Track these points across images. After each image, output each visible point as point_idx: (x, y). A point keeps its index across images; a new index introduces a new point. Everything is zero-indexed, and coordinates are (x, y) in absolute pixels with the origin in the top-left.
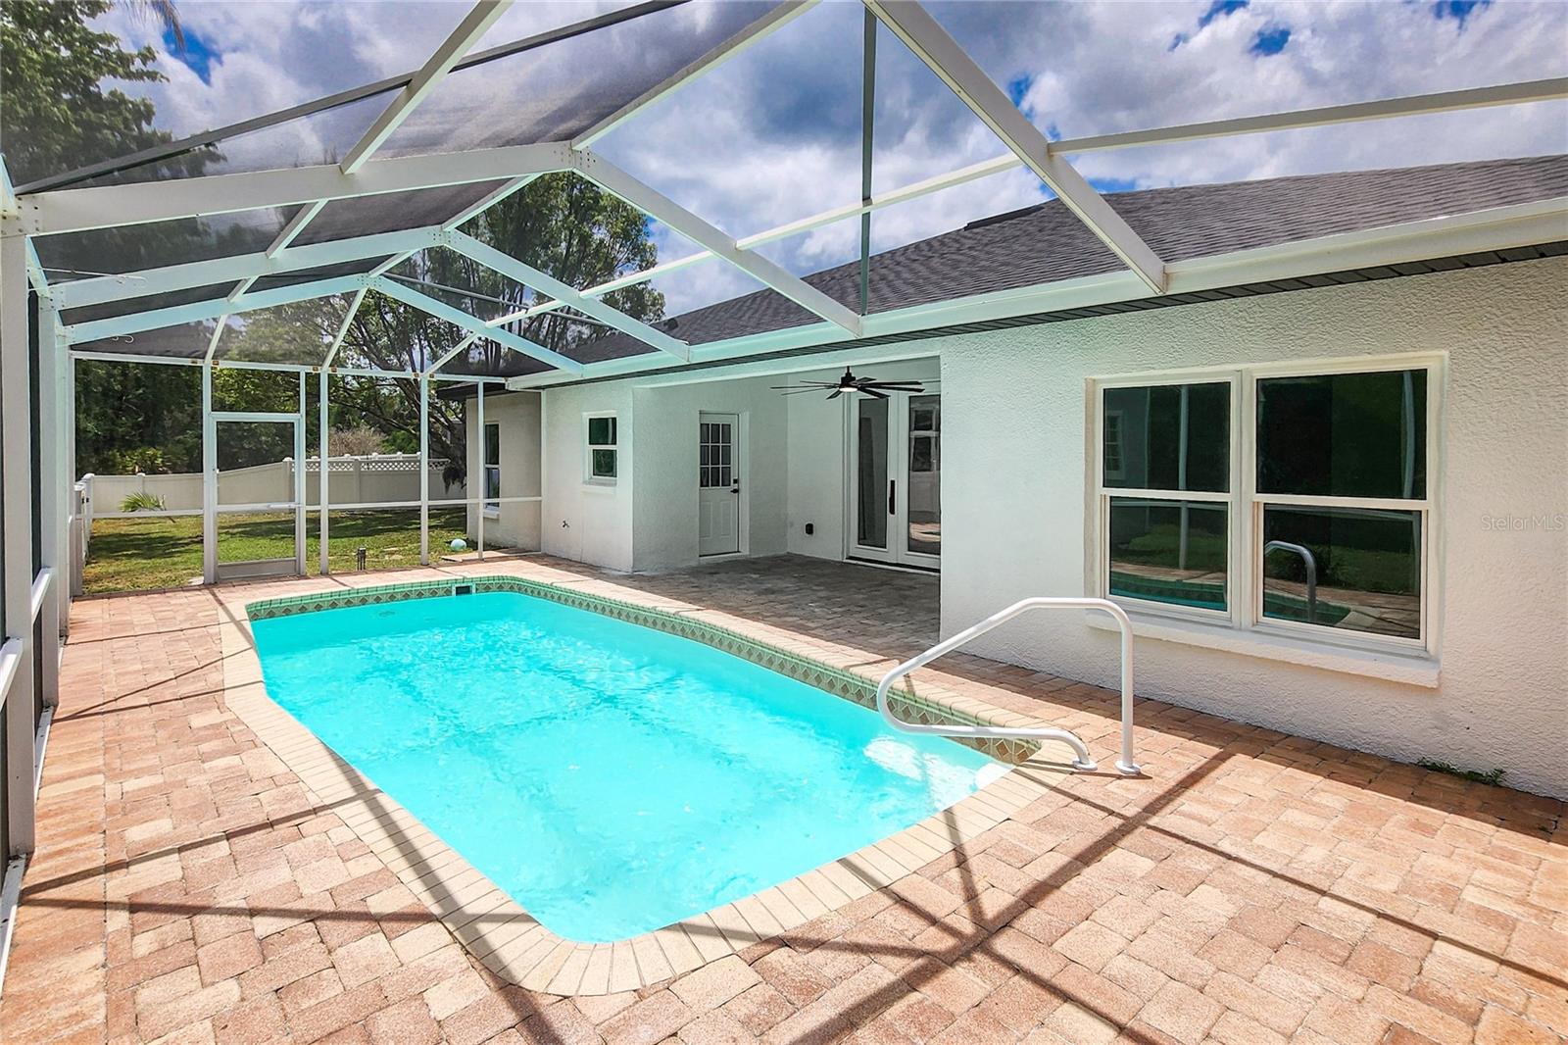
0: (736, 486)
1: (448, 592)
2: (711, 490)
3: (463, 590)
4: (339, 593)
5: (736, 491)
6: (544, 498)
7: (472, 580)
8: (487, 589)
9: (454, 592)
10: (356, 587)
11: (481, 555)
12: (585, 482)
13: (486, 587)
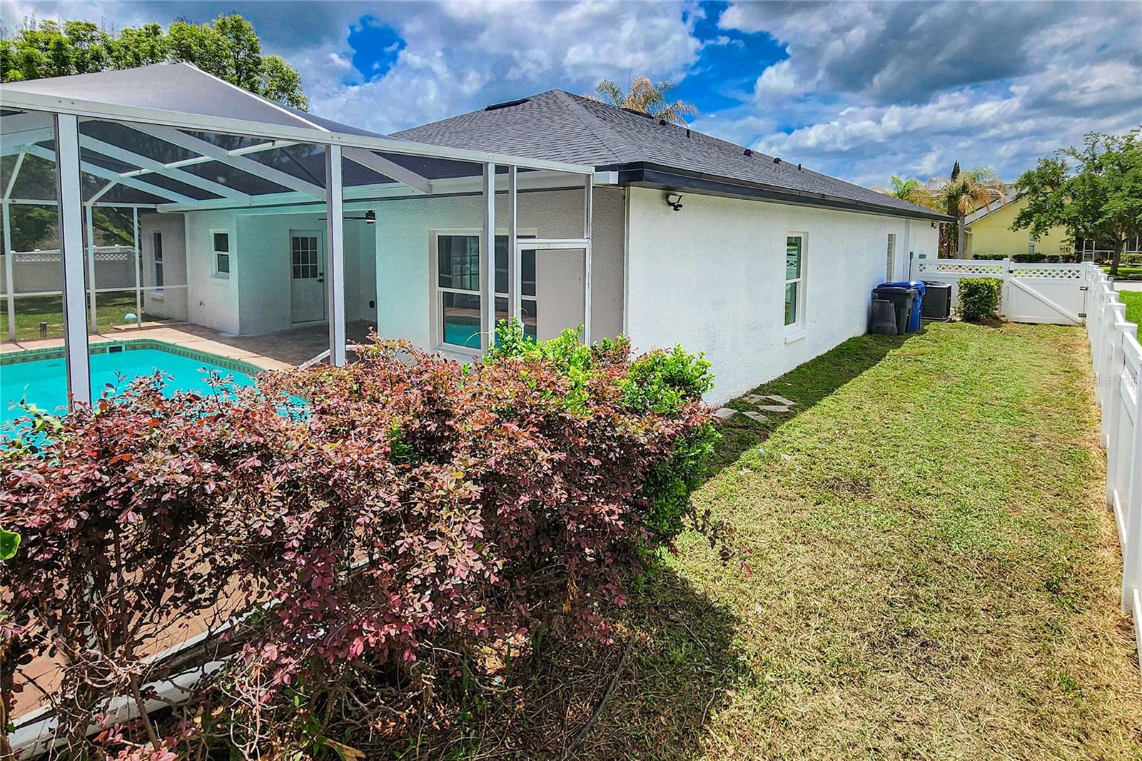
0: (321, 278)
1: (103, 351)
2: (301, 281)
3: (115, 349)
4: (16, 353)
5: (321, 281)
6: (189, 286)
7: (122, 342)
8: (134, 348)
9: (108, 351)
10: (29, 349)
11: (139, 325)
12: (212, 276)
13: (133, 346)
